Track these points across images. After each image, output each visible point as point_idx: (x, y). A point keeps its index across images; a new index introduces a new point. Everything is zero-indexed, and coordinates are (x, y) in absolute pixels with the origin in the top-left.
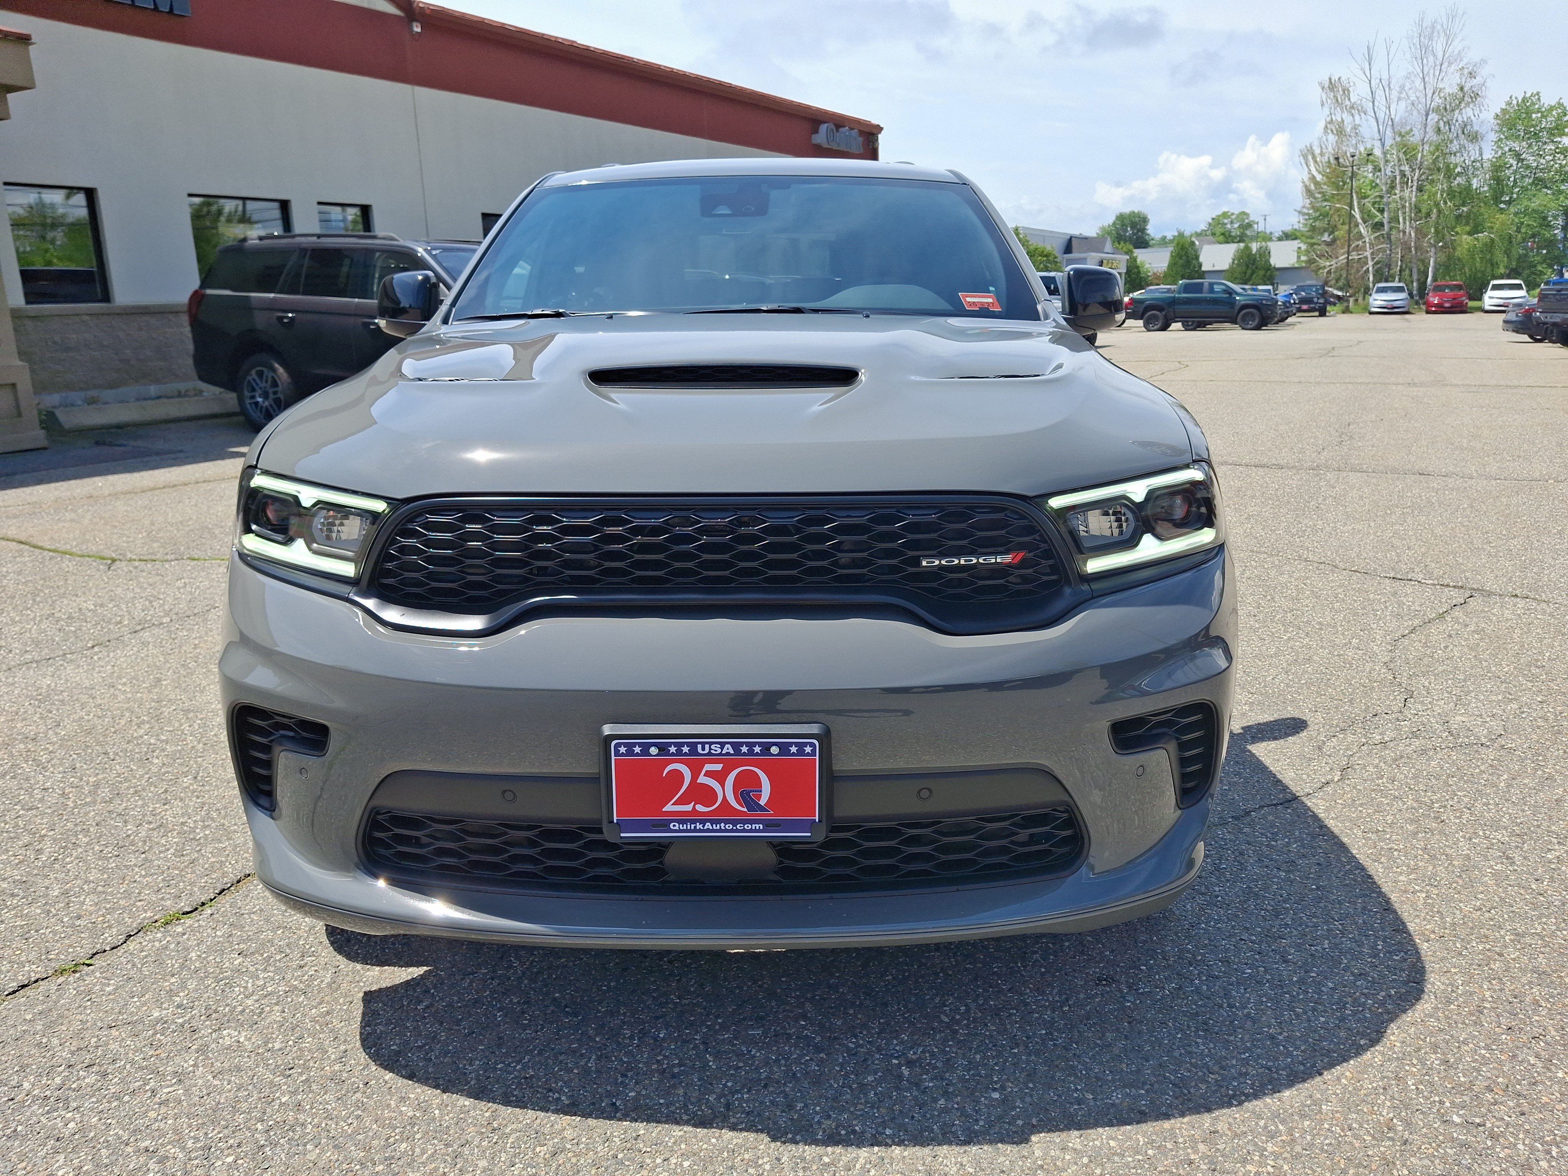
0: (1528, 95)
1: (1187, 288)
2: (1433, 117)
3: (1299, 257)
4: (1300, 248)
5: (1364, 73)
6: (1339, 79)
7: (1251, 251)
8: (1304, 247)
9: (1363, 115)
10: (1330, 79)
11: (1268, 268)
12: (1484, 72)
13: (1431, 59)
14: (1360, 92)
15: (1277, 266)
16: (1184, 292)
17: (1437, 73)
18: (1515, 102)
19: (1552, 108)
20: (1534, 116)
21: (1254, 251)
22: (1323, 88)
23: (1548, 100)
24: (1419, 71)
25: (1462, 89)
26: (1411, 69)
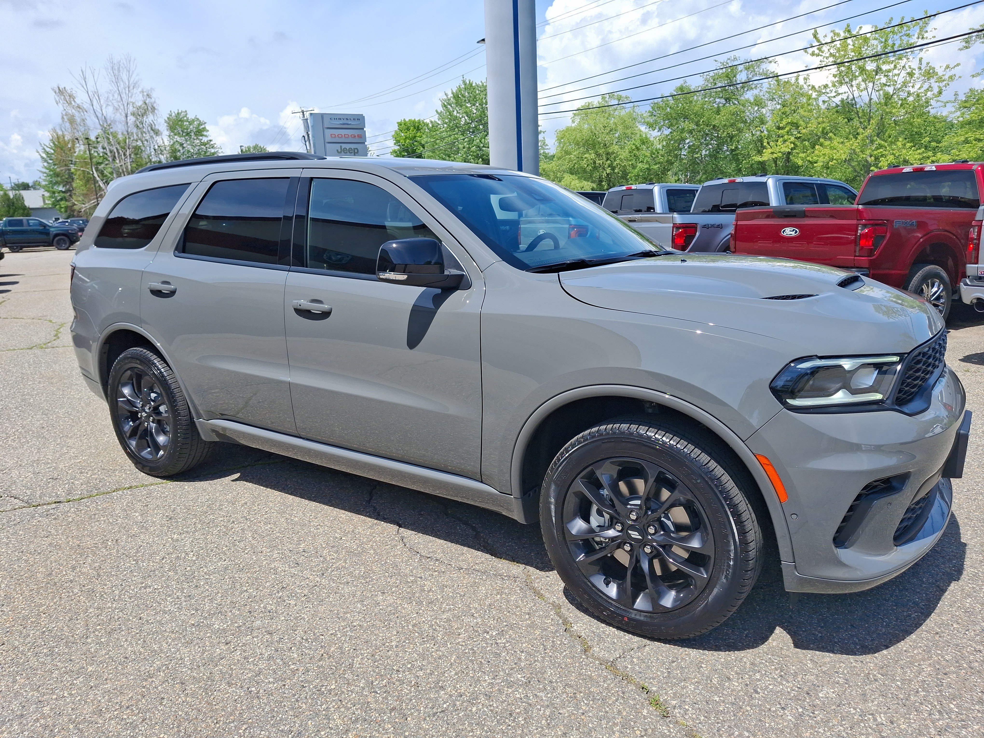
0: (180, 112)
1: (10, 223)
2: (131, 119)
3: (44, 201)
4: (43, 195)
5: (83, 87)
6: (65, 88)
7: (9, 196)
8: (47, 194)
9: (85, 113)
10: (59, 88)
11: (24, 208)
12: (154, 95)
13: (122, 84)
14: (81, 98)
15: (31, 207)
16: (10, 226)
17: (127, 92)
18: (173, 114)
19: (193, 121)
20: (185, 123)
21: (12, 197)
22: (55, 92)
23: (191, 116)
24: (116, 89)
25: (146, 103)
26: (111, 88)
